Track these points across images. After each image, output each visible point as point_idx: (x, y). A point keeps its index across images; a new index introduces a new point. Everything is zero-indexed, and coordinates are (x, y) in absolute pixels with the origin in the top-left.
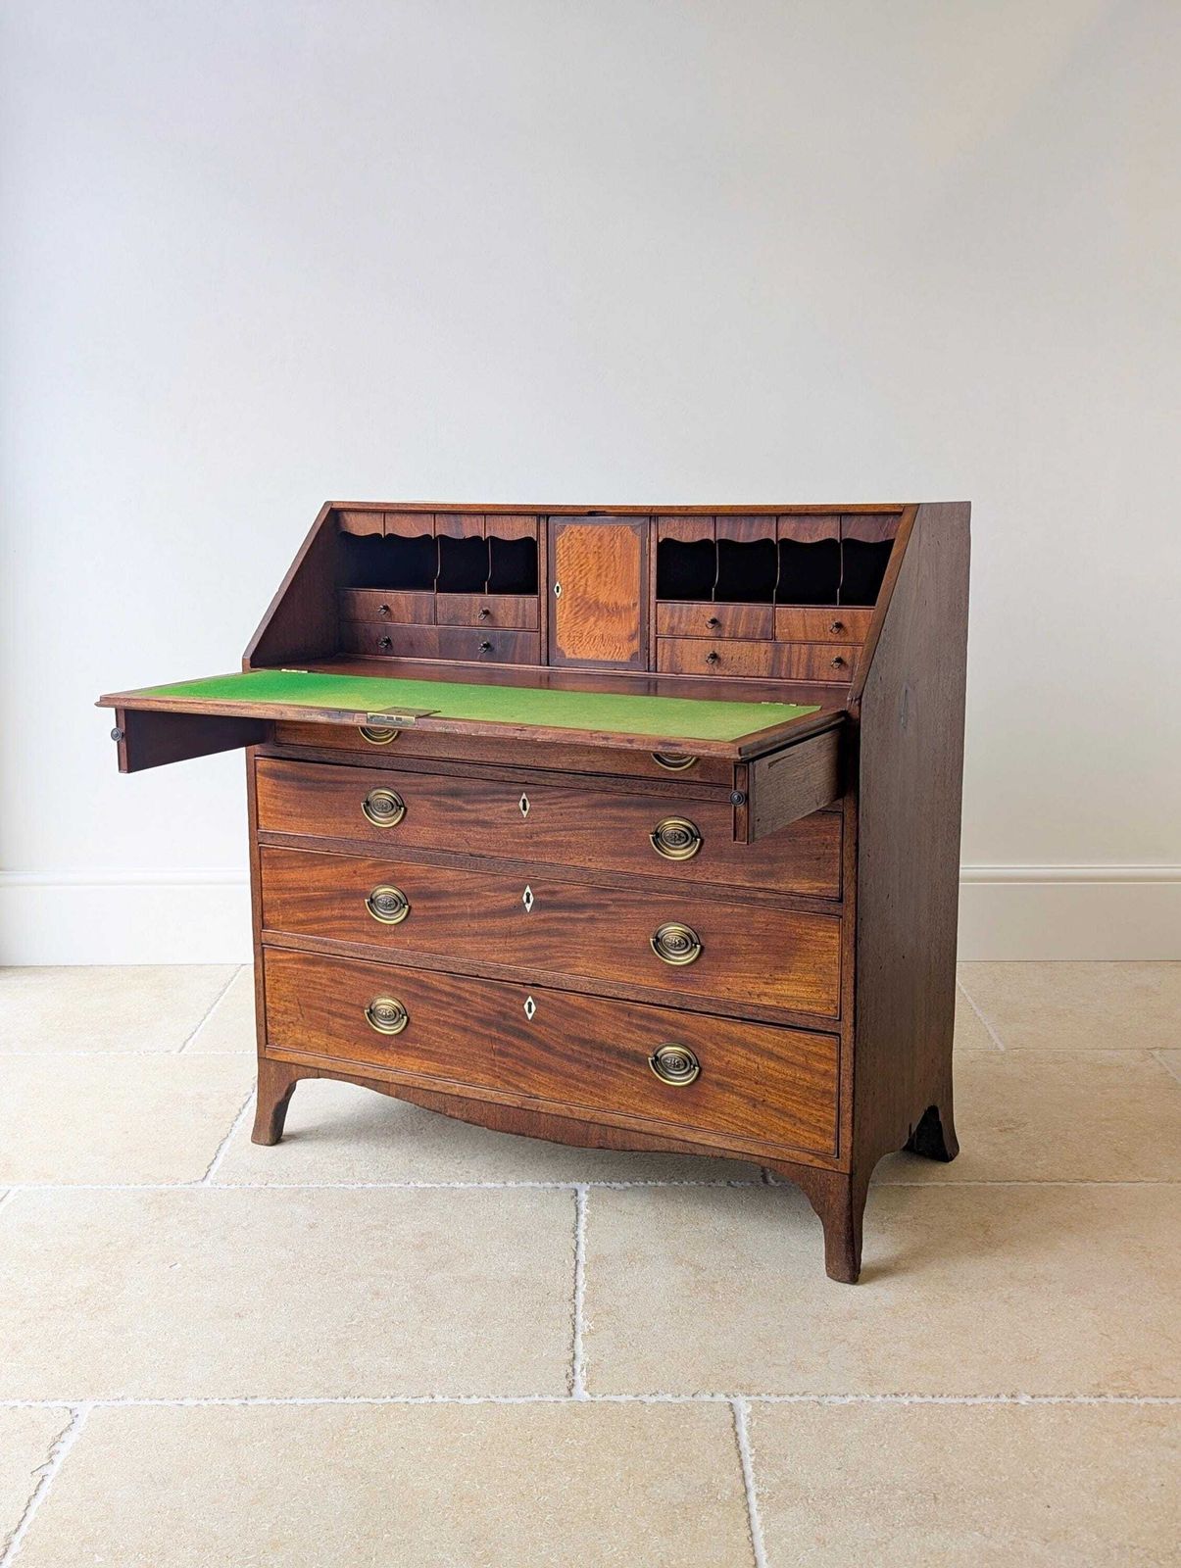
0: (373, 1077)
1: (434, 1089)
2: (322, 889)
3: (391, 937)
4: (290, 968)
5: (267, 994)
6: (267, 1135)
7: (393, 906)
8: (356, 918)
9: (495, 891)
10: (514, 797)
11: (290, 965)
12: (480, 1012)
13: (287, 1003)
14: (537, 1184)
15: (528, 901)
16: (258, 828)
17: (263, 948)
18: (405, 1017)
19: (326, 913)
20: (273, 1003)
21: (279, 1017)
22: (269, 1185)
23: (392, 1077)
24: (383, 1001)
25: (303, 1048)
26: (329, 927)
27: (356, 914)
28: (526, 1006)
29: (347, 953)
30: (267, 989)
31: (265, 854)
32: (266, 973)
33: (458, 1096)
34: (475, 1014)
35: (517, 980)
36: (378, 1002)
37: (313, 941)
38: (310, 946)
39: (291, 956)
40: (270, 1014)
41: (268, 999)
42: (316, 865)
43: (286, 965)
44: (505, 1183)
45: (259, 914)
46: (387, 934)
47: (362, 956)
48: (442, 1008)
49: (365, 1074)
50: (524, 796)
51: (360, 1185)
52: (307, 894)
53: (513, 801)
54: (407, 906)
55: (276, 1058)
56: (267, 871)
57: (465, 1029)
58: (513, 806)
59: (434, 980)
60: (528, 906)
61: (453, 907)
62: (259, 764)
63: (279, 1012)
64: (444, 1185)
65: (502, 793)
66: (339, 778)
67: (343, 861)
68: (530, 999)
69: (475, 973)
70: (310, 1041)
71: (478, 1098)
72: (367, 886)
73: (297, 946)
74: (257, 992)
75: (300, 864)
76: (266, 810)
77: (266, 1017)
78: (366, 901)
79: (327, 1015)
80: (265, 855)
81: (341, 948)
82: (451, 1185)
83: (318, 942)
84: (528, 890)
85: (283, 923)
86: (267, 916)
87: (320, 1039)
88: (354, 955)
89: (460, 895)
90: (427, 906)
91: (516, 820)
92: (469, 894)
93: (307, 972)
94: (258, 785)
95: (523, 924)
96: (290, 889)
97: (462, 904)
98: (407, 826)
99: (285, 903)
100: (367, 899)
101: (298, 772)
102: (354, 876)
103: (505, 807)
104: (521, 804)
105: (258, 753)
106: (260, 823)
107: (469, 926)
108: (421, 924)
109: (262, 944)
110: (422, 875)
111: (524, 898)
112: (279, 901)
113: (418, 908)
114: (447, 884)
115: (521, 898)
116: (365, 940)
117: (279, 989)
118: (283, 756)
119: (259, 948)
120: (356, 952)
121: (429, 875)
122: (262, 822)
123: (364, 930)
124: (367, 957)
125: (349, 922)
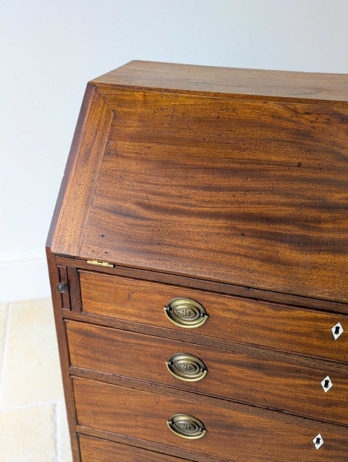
2: (128, 409)
3: (188, 445)
4: (101, 449)
5: (82, 459)
7: (192, 430)
8: (158, 430)
9: (288, 432)
10: (317, 378)
11: (101, 447)
15: (318, 442)
16: (70, 365)
17: (78, 435)
19: (130, 423)
26: (134, 431)
27: (158, 427)
29: (149, 448)
30: (83, 457)
31: (76, 382)
32: (81, 448)
37: (120, 437)
38: (119, 440)
39: (101, 443)
43: (98, 447)
45: (73, 415)
46: (185, 443)
50: (328, 378)
52: (114, 410)
53: (314, 380)
54: (204, 431)
56: (79, 393)
58: (312, 383)
60: (317, 446)
61: (247, 436)
62: (69, 325)
65: (304, 373)
66: (144, 343)
72: (168, 414)
73: (106, 438)
75: (108, 392)
76: (77, 355)
80: (77, 383)
81: (145, 445)
83: (124, 438)
84: (319, 436)
85: (94, 423)
86: (80, 418)
88: (156, 450)
89: (253, 430)
90: (222, 432)
91: (316, 392)
92: (262, 430)
93: (116, 453)
94: (68, 338)
95: (310, 455)
96: (99, 405)
97: (255, 435)
98: (208, 381)
99: (95, 413)
100: (168, 421)
101: (105, 334)
102: (157, 405)
103: (307, 382)
104: (323, 383)
105: (67, 317)
106: (72, 362)
107: (260, 449)
108: (217, 441)
109: (77, 433)
110: (219, 413)
111: (315, 441)
112: (90, 411)
113: (214, 432)
114: (242, 422)
115: (312, 440)
116: (165, 443)
117: (92, 458)
118: (90, 321)
119: (75, 434)
120: (157, 448)
121: (225, 414)
122: (73, 362)
123: (165, 437)
124: (167, 453)
125: (151, 430)
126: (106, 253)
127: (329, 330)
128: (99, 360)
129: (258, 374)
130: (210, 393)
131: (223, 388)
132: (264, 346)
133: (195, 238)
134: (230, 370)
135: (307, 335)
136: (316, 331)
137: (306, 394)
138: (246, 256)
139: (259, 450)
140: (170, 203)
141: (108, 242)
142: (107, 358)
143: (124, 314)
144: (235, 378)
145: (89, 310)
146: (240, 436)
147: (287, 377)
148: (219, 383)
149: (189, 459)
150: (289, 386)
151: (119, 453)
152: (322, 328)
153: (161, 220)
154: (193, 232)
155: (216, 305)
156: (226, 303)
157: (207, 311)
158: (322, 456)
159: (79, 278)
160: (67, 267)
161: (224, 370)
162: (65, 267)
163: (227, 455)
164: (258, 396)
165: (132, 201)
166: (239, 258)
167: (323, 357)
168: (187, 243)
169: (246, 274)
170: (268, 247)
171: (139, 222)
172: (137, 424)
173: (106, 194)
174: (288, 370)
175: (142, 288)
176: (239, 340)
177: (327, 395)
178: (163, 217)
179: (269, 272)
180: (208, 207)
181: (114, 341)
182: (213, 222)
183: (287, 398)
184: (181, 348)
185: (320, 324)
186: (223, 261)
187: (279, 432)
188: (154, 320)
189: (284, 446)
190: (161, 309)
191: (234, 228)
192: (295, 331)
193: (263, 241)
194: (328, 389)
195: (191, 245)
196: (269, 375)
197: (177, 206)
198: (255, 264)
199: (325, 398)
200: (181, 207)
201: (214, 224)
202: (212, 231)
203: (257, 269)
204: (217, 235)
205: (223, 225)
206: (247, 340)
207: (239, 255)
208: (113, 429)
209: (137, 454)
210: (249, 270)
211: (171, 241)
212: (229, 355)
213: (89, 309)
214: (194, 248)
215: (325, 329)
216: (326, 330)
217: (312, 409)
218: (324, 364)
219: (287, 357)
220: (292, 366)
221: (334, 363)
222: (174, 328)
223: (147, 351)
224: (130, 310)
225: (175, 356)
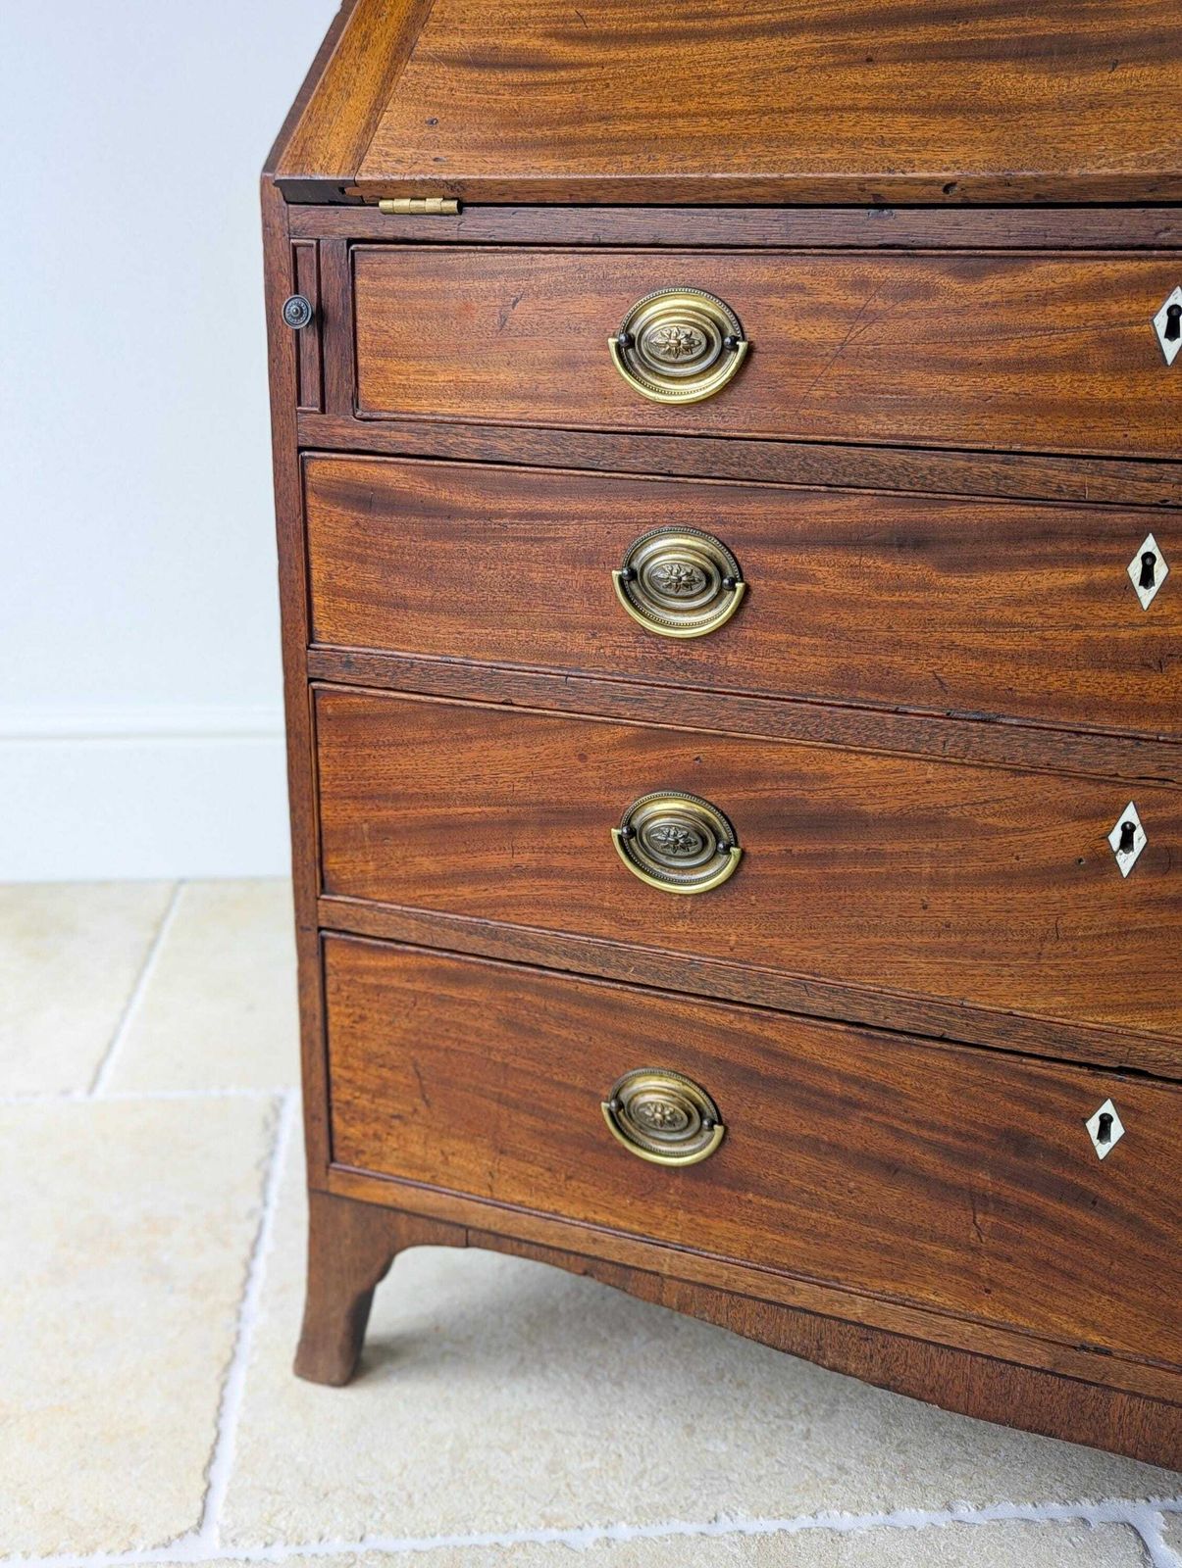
0: (616, 1257)
1: (792, 1300)
2: (487, 799)
3: (681, 927)
4: (394, 990)
5: (332, 1046)
6: (331, 1358)
7: (693, 849)
8: (584, 876)
9: (1020, 813)
10: (1115, 549)
11: (396, 983)
12: (944, 1129)
13: (385, 1072)
14: (1028, 1510)
15: (1127, 842)
16: (311, 640)
17: (323, 940)
18: (718, 1129)
20: (348, 1068)
21: (363, 1101)
22: (374, 1541)
23: (667, 1261)
24: (654, 1082)
25: (427, 1176)
26: (504, 893)
27: (585, 863)
28: (1093, 1125)
29: (553, 961)
30: (333, 1037)
31: (328, 707)
32: (330, 997)
33: (860, 1324)
34: (925, 1134)
35: (1066, 1056)
36: (640, 1084)
37: (459, 927)
38: (452, 940)
39: (397, 961)
40: (341, 1094)
41: (334, 1059)
42: (469, 739)
43: (384, 981)
44: (950, 1509)
45: (310, 855)
46: (674, 918)
47: (597, 971)
48: (831, 1113)
49: (596, 1251)
50: (1150, 545)
51: (599, 1532)
52: (443, 811)
53: (1106, 560)
54: (734, 850)
55: (357, 1193)
56: (334, 752)
57: (891, 1169)
58: (1101, 574)
59: (809, 1043)
60: (1126, 862)
61: (880, 856)
62: (315, 471)
63: (362, 1090)
64: (805, 1520)
65: (1068, 536)
66: (546, 505)
67: (546, 730)
68: (1108, 1108)
69: (937, 1031)
70: (446, 1162)
71: (920, 1334)
72: (616, 797)
73: (413, 938)
74: (306, 1040)
75: (426, 734)
76: (335, 592)
77: (329, 1100)
78: (615, 832)
79: (494, 1106)
80: (330, 711)
81: (538, 948)
82: (822, 1521)
83: (472, 930)
84: (1130, 815)
85: (377, 880)
86: (332, 862)
87: (470, 1161)
88: (575, 966)
89: (902, 823)
90: (795, 850)
91: (1113, 614)
92: (930, 822)
93: (442, 1000)
94: (311, 526)
95: (1102, 908)
96: (397, 797)
97: (906, 848)
98: (749, 633)
99: (383, 832)
100: (617, 828)
101: (424, 490)
102: (581, 765)
103: (1077, 578)
104: (1135, 569)
105: (310, 443)
106: (316, 626)
107: (925, 908)
108: (777, 896)
109: (320, 929)
110: (786, 768)
111: (1115, 838)
112: (365, 826)
113: (770, 856)
114: (863, 794)
115: (1105, 837)
116: (605, 931)
117: (364, 1038)
118: (381, 447)
119: (312, 938)
120: (580, 960)
121: (805, 769)
122: (321, 626)
123: (607, 904)
124: (611, 974)
125: (561, 883)
126: (436, 160)
127: (1146, 328)
128: (402, 605)
129: (914, 569)
130: (754, 686)
131: (800, 654)
132: (931, 438)
133: (716, 90)
134: (822, 572)
135: (1075, 363)
136: (1103, 340)
137: (1077, 627)
138: (873, 109)
139: (922, 913)
140: (646, 19)
141: (448, 135)
142: (427, 593)
143: (485, 397)
144: (837, 602)
145: (378, 400)
146: (855, 857)
147: (1010, 565)
148: (783, 637)
149: (685, 989)
150: (1019, 602)
151: (452, 1000)
152: (1123, 324)
153: (616, 62)
154: (712, 76)
155: (774, 300)
156: (807, 280)
157: (746, 327)
158: (1147, 902)
159: (354, 279)
160: (318, 240)
161: (803, 577)
162: (314, 242)
163: (812, 954)
164: (915, 670)
165: (531, 31)
166: (853, 115)
167: (1131, 448)
168: (692, 106)
169: (872, 152)
170: (944, 78)
171: (550, 76)
172: (517, 860)
173: (456, 25)
174: (1015, 535)
175: (545, 278)
176: (849, 428)
177: (1150, 621)
178: (622, 55)
179: (947, 136)
180: (766, 12)
181: (451, 512)
182: (776, 43)
183: (1014, 657)
184: (663, 507)
185: (1115, 308)
186: (798, 131)
187: (990, 820)
188: (578, 401)
189: (1008, 878)
190: (602, 353)
191: (842, 49)
192: (1033, 354)
193: (932, 66)
194: (1154, 589)
195: (705, 106)
196: (950, 567)
197: (667, 24)
198: (902, 123)
199: (1143, 632)
200: (683, 24)
201: (780, 49)
202: (773, 66)
203: (907, 133)
204: (789, 71)
205: (808, 46)
206: (876, 422)
207: (853, 109)
208: (437, 896)
209: (510, 995)
210: (882, 142)
211: (641, 105)
212: (818, 508)
213: (378, 394)
214: (710, 114)
215: (1131, 324)
216: (1135, 329)
217: (1100, 692)
218: (1135, 478)
219: (1009, 470)
220: (1026, 512)
221: (1166, 467)
222: (640, 421)
223: (555, 540)
224: (507, 377)
225: (643, 544)
